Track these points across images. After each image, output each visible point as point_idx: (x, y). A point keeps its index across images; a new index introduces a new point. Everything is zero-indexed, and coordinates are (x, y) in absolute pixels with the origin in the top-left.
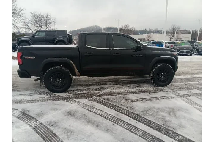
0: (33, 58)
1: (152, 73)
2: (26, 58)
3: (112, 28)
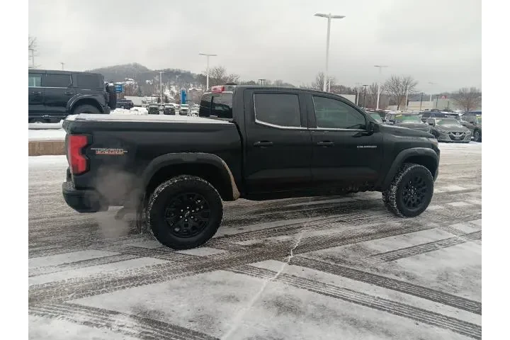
0: (120, 152)
1: (395, 187)
2: (99, 152)
3: (178, 73)
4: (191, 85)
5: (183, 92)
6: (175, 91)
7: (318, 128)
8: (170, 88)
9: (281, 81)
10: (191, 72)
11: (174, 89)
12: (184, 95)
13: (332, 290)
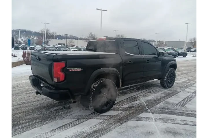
3: (25, 31)
4: (31, 36)
5: (29, 40)
6: (24, 39)
7: (145, 55)
8: (21, 38)
9: (72, 35)
10: (31, 31)
11: (23, 38)
12: (29, 41)
13: (179, 122)
